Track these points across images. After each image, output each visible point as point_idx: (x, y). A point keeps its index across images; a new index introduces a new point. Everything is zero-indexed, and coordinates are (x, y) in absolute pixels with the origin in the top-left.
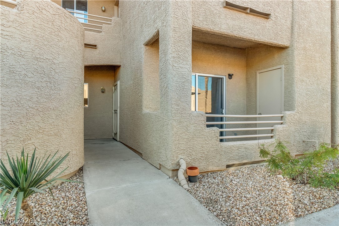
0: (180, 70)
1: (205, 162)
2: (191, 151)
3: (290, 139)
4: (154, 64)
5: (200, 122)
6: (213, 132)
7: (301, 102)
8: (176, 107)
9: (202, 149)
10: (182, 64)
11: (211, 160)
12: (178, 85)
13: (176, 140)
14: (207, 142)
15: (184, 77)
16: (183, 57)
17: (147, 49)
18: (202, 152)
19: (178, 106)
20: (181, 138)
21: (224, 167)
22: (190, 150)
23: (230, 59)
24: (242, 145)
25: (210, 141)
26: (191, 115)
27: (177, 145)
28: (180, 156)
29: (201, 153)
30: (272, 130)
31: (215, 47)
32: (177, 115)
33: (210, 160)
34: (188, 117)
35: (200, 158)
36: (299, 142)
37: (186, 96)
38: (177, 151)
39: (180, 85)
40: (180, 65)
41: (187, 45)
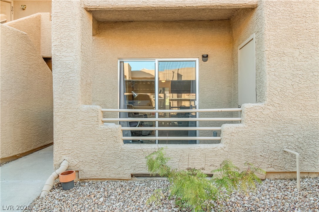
0: (63, 60)
1: (98, 167)
2: (79, 152)
3: (254, 146)
5: (91, 118)
6: (110, 130)
7: (279, 89)
8: (59, 101)
9: (94, 150)
10: (66, 52)
11: (108, 166)
12: (61, 76)
13: (59, 138)
14: (101, 143)
15: (68, 66)
16: (67, 44)
18: (94, 154)
19: (62, 99)
20: (66, 136)
21: (128, 176)
22: (77, 151)
23: (204, 36)
24: (157, 150)
25: (105, 142)
26: (79, 110)
27: (61, 144)
28: (64, 157)
29: (93, 156)
31: (181, 24)
32: (61, 110)
33: (106, 166)
34: (75, 113)
35: (91, 161)
36: (276, 152)
37: (72, 88)
38: (61, 151)
39: (64, 76)
40: (64, 54)
41: (72, 29)
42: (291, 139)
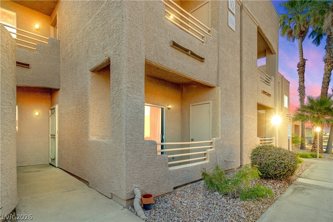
0: (134, 101)
2: (144, 179)
4: (101, 91)
5: (152, 150)
6: (163, 159)
8: (130, 137)
9: (154, 175)
10: (136, 94)
11: (162, 185)
12: (132, 115)
13: (131, 170)
14: (158, 169)
15: (138, 107)
16: (137, 88)
17: (94, 75)
18: (154, 178)
19: (132, 136)
20: (135, 168)
21: (172, 190)
24: (185, 169)
25: (160, 168)
26: (144, 145)
27: (132, 175)
28: (135, 185)
29: (153, 180)
30: (205, 154)
32: (132, 145)
33: (161, 185)
34: (141, 146)
35: (152, 184)
37: (140, 126)
38: (132, 181)
39: (134, 115)
40: (135, 96)
41: (141, 76)
42: (226, 155)
